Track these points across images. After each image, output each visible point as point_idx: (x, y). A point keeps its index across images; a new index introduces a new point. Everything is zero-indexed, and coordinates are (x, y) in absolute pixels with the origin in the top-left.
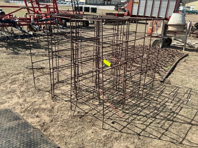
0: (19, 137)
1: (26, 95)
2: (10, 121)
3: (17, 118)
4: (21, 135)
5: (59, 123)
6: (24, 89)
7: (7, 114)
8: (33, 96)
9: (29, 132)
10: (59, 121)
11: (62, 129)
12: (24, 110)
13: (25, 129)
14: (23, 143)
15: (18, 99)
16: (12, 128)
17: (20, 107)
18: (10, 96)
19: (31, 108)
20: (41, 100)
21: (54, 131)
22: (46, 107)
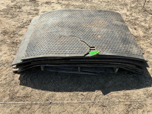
0: (119, 32)
1: (133, 11)
2: (118, 20)
3: (122, 21)
4: (121, 32)
5: (150, 41)
6: (134, 6)
7: (117, 16)
8: (139, 13)
9: (127, 33)
10: (150, 40)
11: (149, 46)
12: (128, 20)
13: (125, 30)
14: (121, 37)
15: (127, 11)
16: (117, 25)
17: (126, 17)
18: (122, 7)
19: (133, 21)
20: (143, 19)
21: (143, 44)
22: (145, 25)
